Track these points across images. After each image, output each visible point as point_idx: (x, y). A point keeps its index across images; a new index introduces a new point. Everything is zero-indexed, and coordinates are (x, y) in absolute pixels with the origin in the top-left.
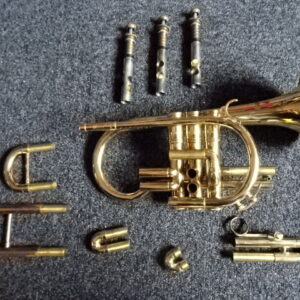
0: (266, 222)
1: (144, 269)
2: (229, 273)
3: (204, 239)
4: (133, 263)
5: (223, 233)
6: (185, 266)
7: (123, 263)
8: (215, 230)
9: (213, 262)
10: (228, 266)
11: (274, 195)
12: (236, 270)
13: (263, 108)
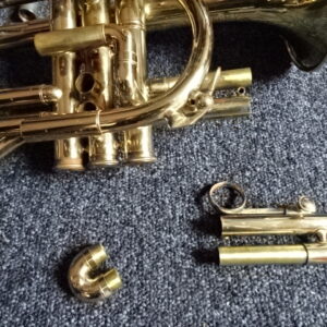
0: (278, 192)
2: (213, 298)
3: (159, 228)
5: (197, 215)
6: (115, 282)
8: (182, 209)
9: (178, 274)
10: (210, 282)
11: (287, 146)
12: (228, 289)
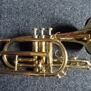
1: (23, 84)
4: (19, 82)
7: (15, 82)
13: (70, 35)
